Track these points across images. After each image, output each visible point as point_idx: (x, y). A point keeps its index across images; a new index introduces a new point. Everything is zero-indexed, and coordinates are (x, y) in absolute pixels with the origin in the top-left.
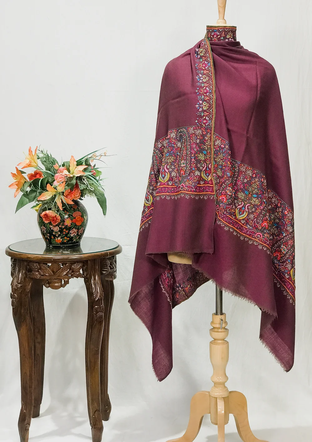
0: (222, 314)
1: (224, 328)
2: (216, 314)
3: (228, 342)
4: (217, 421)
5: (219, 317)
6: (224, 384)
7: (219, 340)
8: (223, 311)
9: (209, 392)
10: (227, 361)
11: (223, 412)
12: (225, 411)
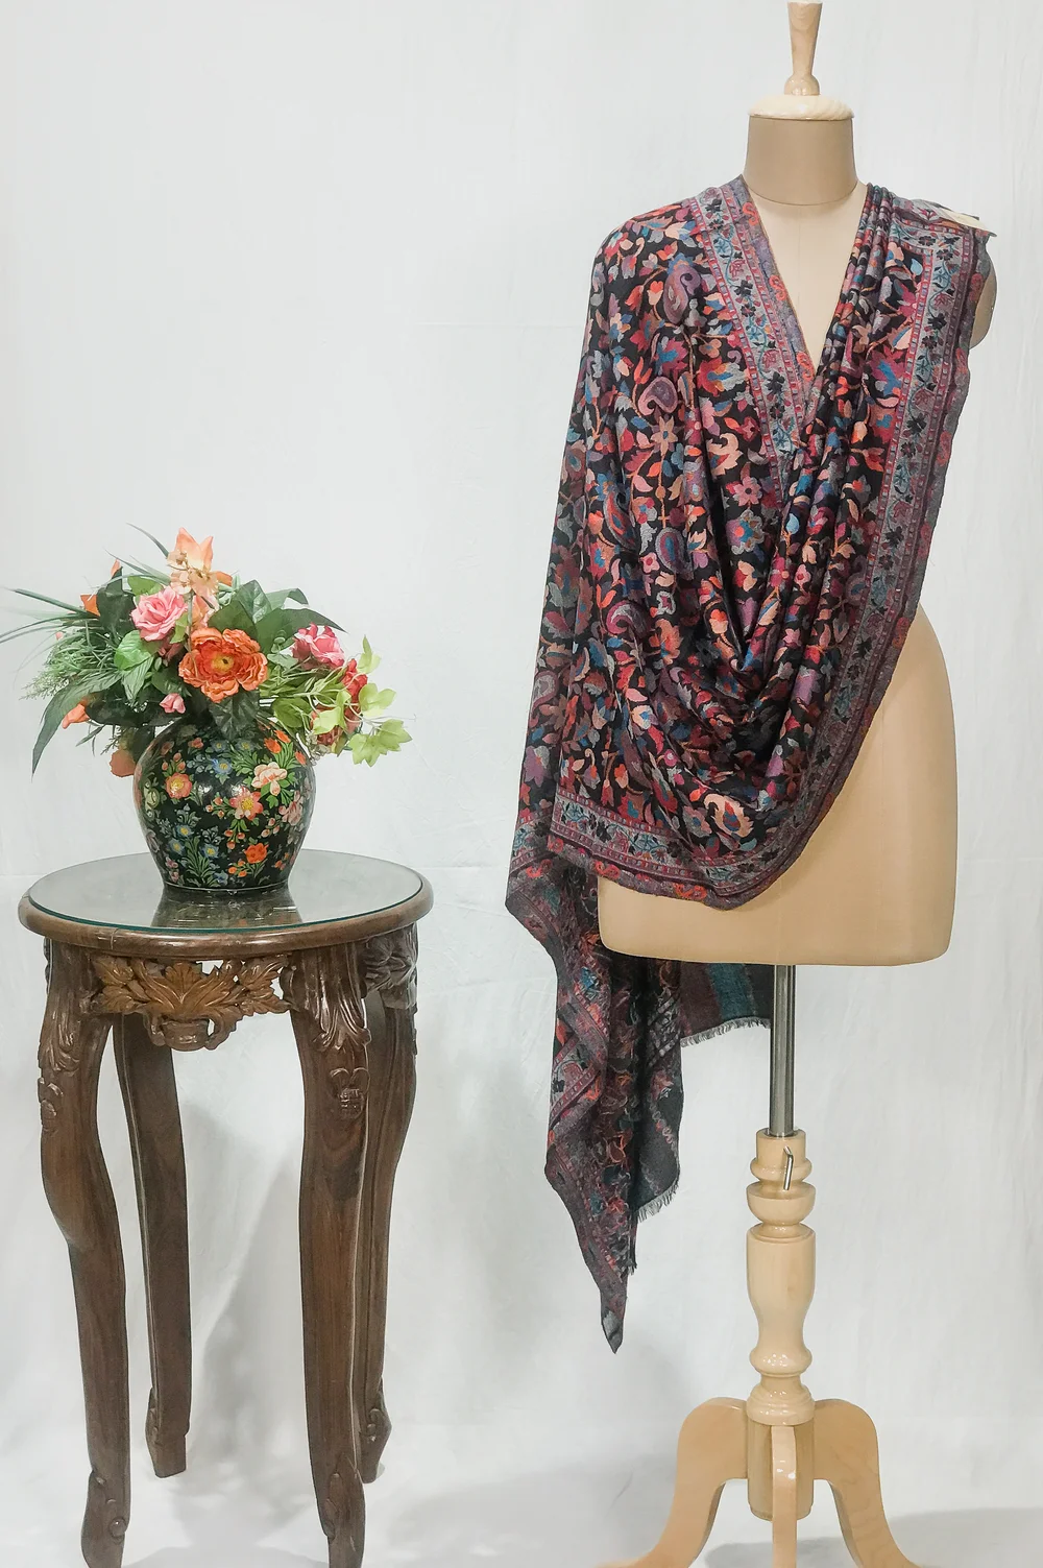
0: (791, 1133)
1: (800, 1183)
2: (770, 1133)
3: (812, 1231)
4: (771, 1509)
5: (781, 1144)
6: (798, 1377)
7: (781, 1225)
8: (797, 1125)
9: (743, 1404)
10: (809, 1297)
11: (792, 1476)
12: (798, 1475)
